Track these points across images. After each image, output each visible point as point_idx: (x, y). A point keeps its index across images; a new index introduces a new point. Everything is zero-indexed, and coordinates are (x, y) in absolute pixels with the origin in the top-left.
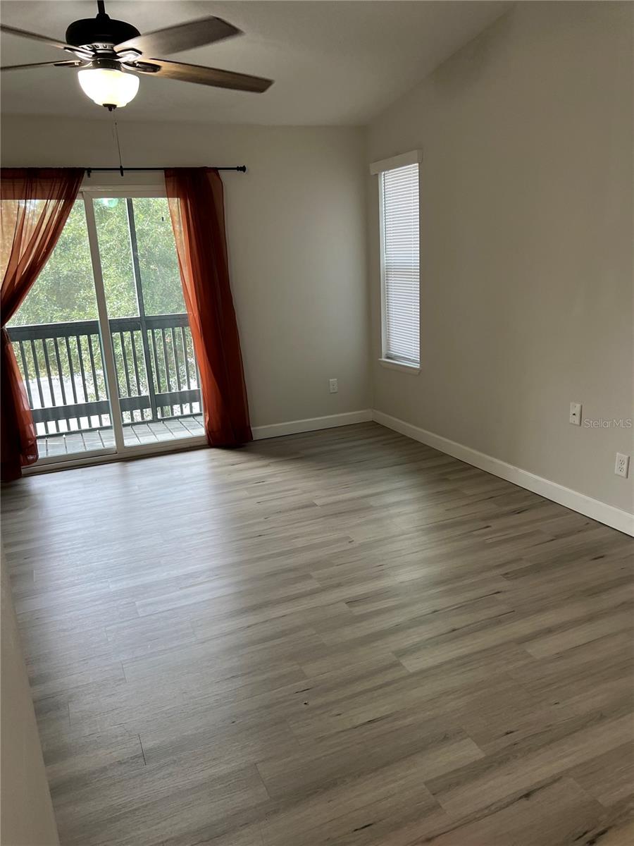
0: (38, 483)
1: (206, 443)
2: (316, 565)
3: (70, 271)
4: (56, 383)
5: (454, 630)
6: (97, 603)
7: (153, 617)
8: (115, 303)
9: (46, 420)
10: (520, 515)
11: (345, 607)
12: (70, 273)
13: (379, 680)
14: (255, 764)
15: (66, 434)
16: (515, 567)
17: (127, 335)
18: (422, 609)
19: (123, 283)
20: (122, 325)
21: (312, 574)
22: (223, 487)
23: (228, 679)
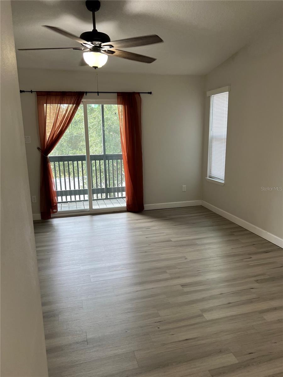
0: (56, 222)
1: (126, 210)
2: (169, 267)
3: (77, 134)
4: (67, 180)
5: (229, 303)
6: (75, 274)
7: (97, 283)
8: (94, 148)
9: (62, 196)
10: (267, 253)
11: (181, 288)
12: (77, 135)
13: (192, 321)
14: (134, 351)
15: (70, 202)
16: (262, 277)
17: (98, 162)
18: (216, 292)
19: (98, 140)
20: (95, 158)
21: (167, 271)
22: (133, 229)
23: (126, 313)
